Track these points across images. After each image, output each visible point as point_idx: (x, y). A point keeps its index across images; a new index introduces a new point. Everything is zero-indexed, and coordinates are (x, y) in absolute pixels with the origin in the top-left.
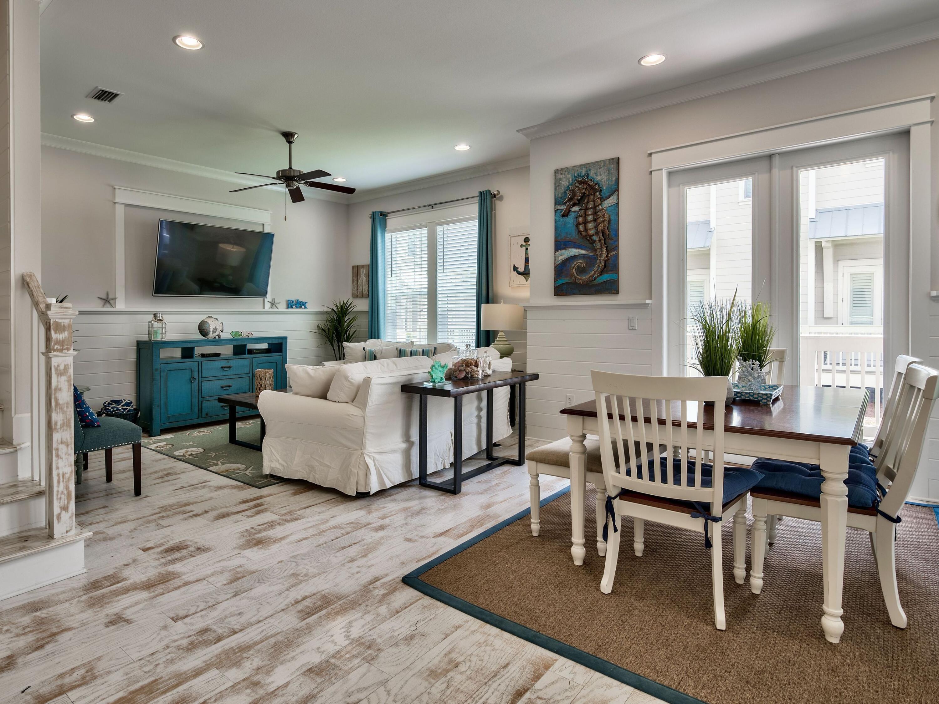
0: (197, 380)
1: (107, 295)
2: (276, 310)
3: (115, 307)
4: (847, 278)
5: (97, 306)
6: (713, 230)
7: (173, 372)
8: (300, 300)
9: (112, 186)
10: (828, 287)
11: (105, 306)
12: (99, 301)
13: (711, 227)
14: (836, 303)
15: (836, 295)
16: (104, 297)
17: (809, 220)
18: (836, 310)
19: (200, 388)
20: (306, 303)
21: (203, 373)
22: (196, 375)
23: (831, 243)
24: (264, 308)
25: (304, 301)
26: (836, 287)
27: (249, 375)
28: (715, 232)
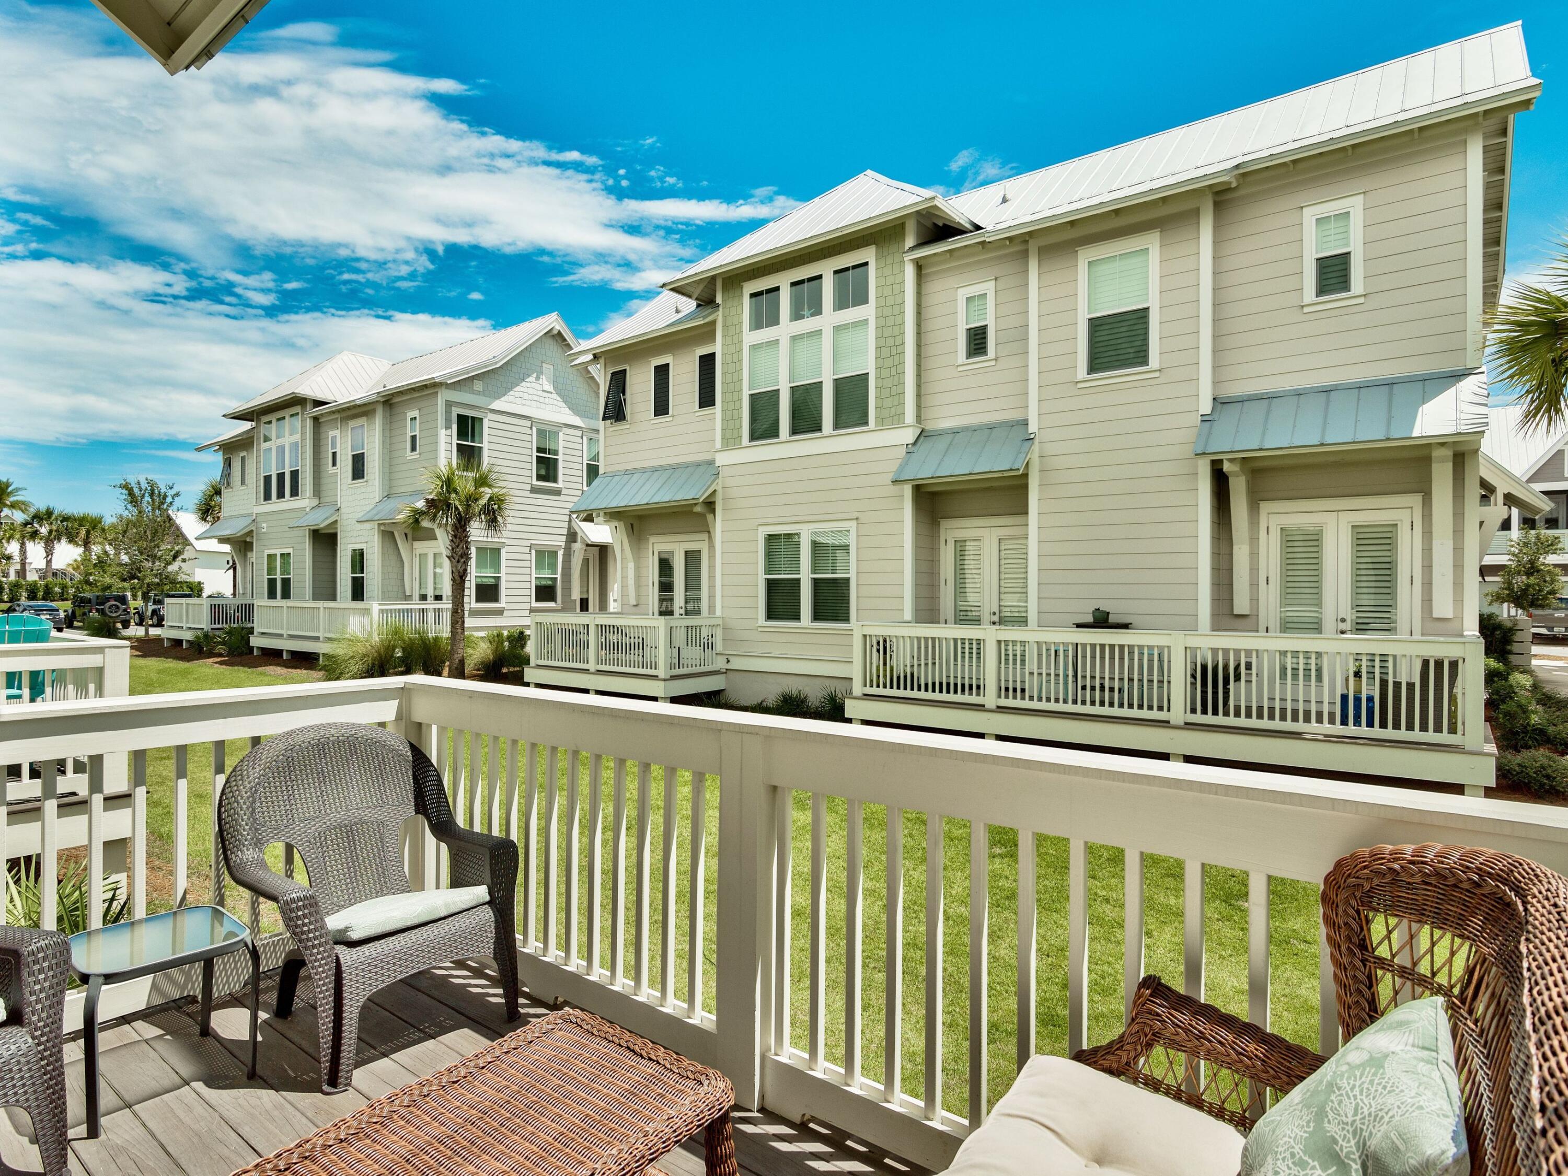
4: (1275, 535)
6: (1032, 436)
10: (1241, 553)
13: (1030, 431)
14: (1254, 585)
15: (1254, 569)
17: (1200, 418)
18: (1254, 600)
23: (1239, 465)
26: (1254, 555)
28: (1036, 441)
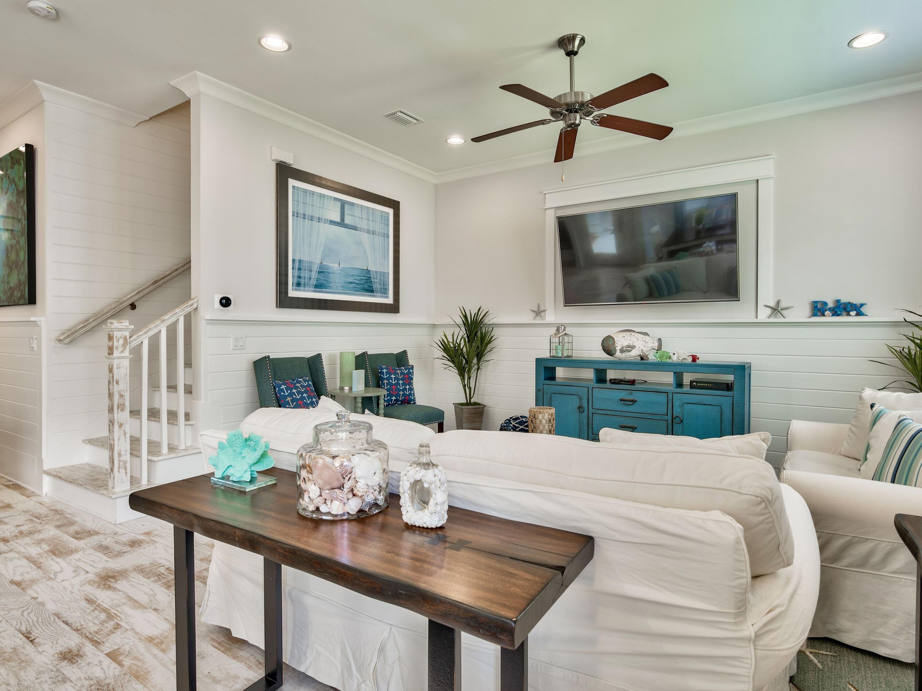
0: (586, 410)
1: (539, 307)
2: (782, 320)
3: (545, 320)
5: (528, 318)
7: (558, 395)
8: (844, 300)
9: (542, 193)
11: (537, 318)
12: (532, 313)
16: (536, 309)
19: (590, 421)
20: (862, 305)
21: (594, 404)
22: (585, 405)
24: (757, 318)
25: (856, 301)
27: (666, 418)
